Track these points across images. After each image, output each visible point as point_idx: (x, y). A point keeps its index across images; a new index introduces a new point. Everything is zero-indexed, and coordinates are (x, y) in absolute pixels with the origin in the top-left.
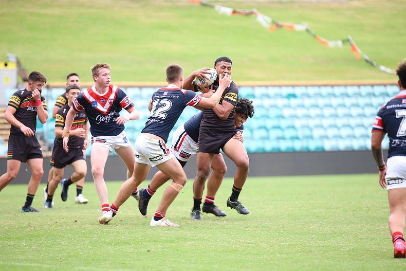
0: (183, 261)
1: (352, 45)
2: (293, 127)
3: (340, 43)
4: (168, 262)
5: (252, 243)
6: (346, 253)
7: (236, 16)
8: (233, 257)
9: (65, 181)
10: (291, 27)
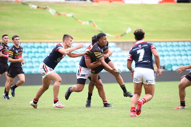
0: (14, 125)
1: (93, 23)
2: (66, 62)
3: (88, 23)
4: (6, 125)
5: (47, 116)
6: (91, 120)
7: (39, 9)
8: (38, 123)
9: (12, 87)
10: (65, 15)
